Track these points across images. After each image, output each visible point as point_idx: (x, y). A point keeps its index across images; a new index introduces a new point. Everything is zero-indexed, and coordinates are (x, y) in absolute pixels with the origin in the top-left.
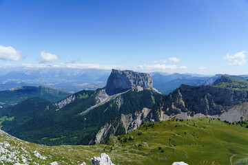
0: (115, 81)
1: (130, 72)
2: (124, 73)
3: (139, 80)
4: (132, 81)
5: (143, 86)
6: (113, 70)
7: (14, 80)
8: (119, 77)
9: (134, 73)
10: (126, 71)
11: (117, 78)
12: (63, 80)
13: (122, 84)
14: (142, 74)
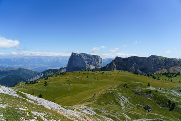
0: (74, 62)
1: (85, 55)
2: (80, 56)
3: (92, 61)
4: (86, 62)
5: (95, 65)
6: (72, 53)
7: (3, 65)
8: (77, 58)
9: (88, 56)
10: (82, 54)
11: (75, 59)
12: (41, 65)
13: (79, 64)
14: (95, 57)
